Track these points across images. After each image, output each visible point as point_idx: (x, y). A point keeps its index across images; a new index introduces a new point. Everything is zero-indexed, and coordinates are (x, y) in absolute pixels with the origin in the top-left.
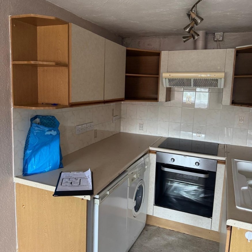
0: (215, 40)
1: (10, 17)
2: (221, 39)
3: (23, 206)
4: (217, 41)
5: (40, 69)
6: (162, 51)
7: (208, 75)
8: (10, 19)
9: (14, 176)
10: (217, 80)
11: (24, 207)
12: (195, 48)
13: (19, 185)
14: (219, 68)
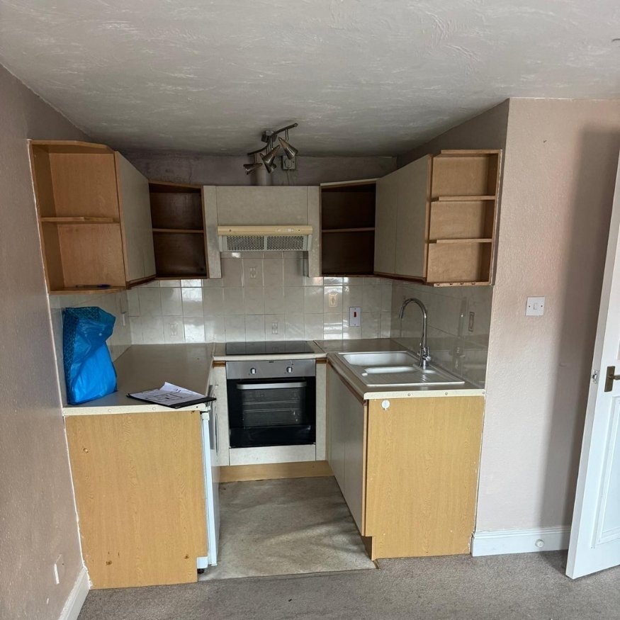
0: (285, 168)
1: (29, 142)
2: (293, 168)
3: (84, 449)
4: (286, 170)
5: (60, 229)
6: (205, 187)
7: (290, 230)
8: (28, 145)
9: (62, 406)
10: (301, 238)
11: (86, 450)
12: (255, 183)
13: (73, 419)
14: (299, 217)
